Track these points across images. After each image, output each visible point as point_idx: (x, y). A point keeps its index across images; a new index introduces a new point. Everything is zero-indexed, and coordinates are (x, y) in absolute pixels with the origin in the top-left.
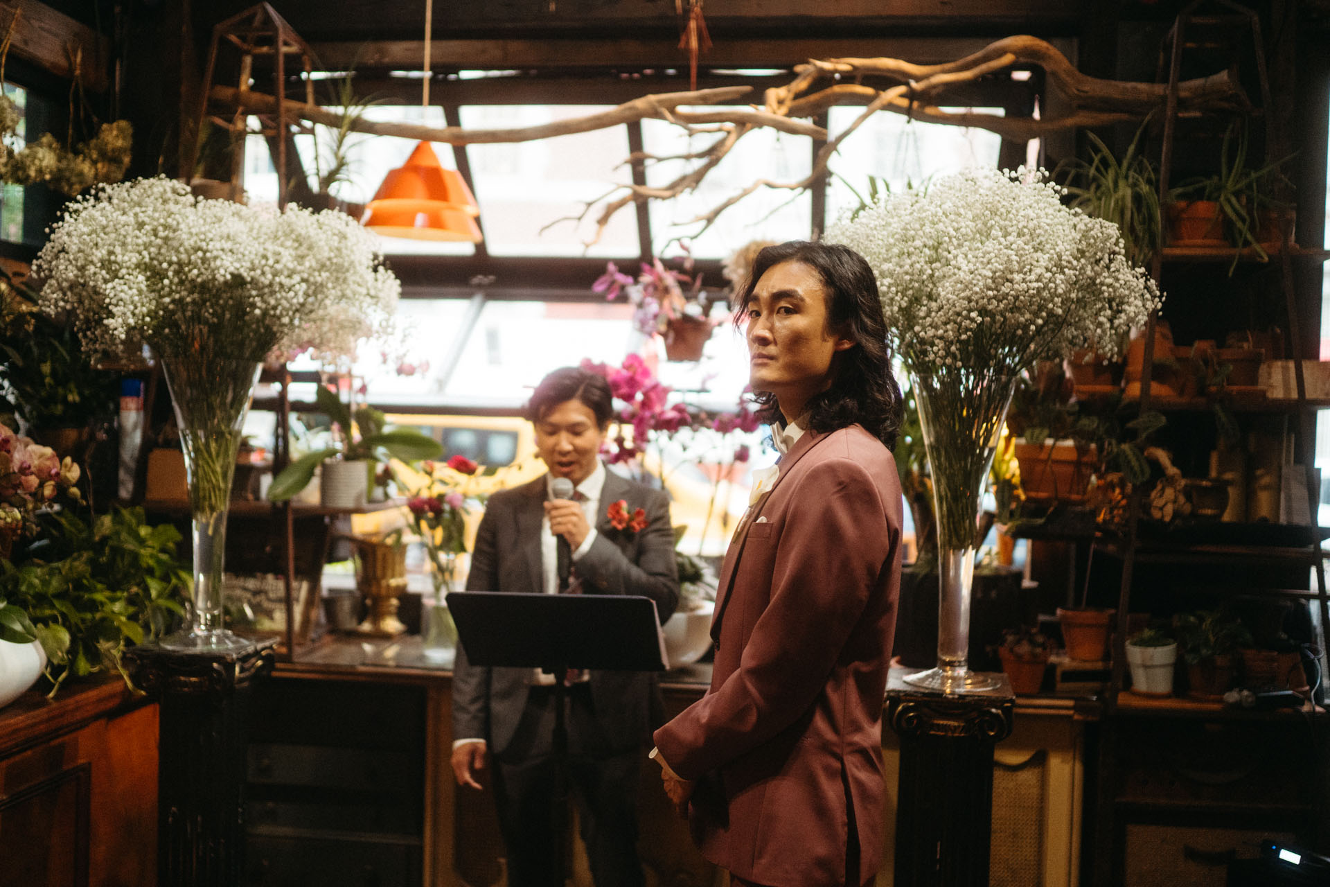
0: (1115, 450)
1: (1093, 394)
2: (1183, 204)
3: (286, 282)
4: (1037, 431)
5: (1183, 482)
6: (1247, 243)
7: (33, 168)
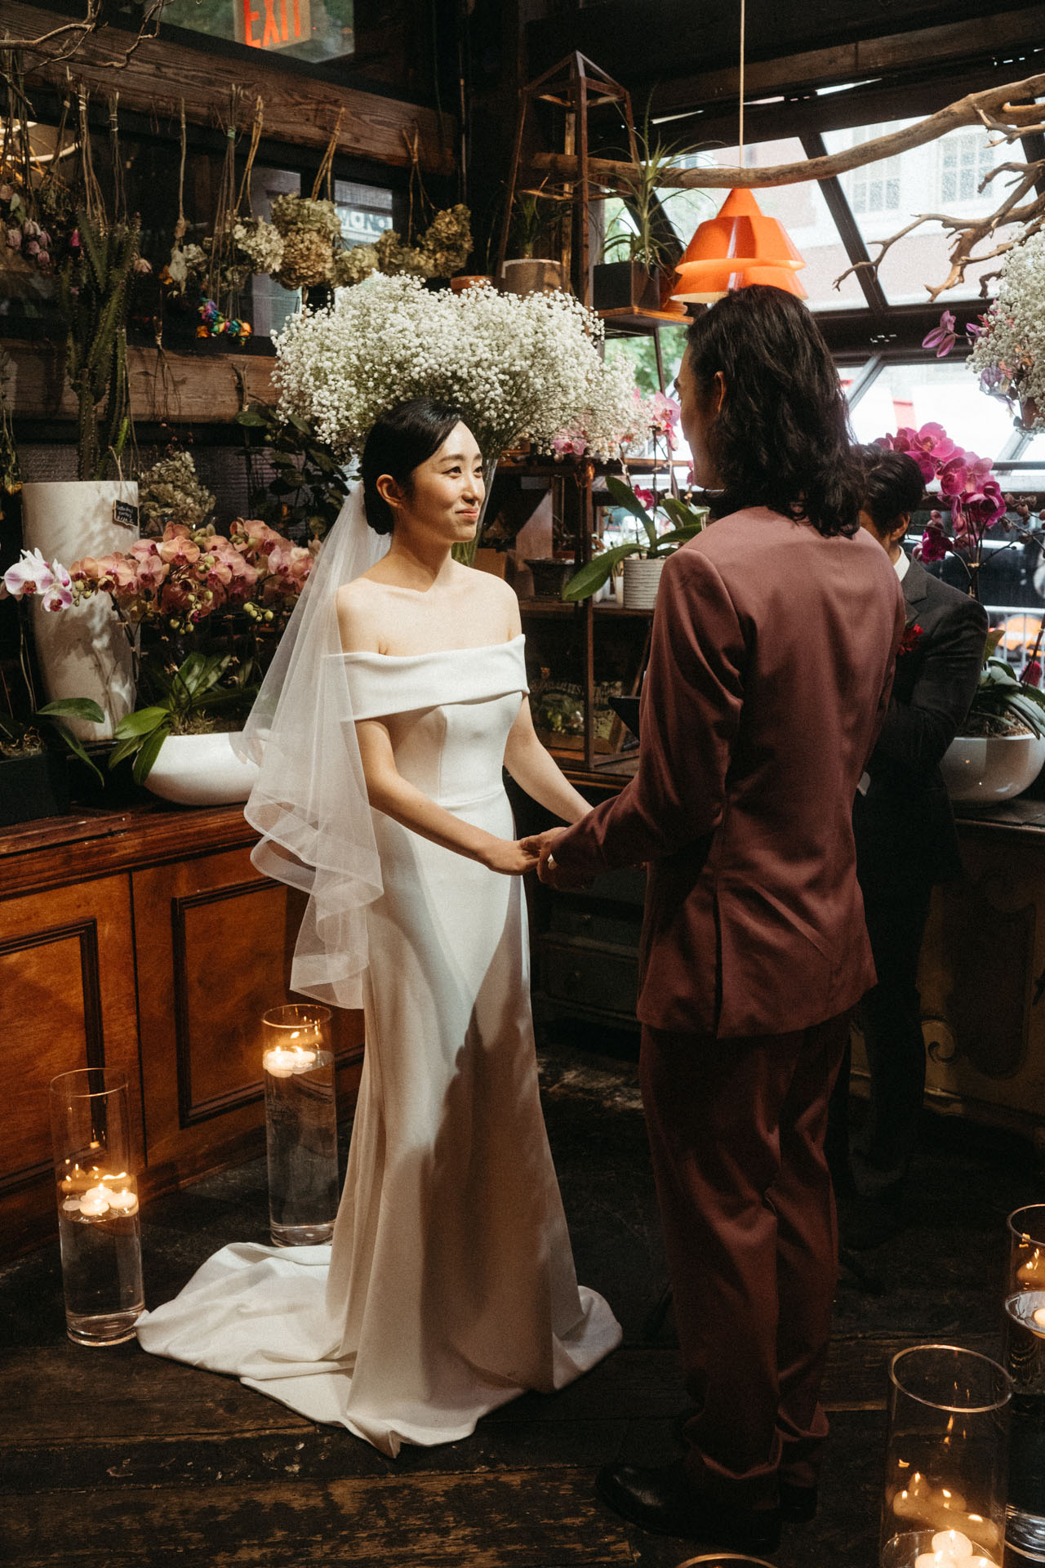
7: (354, 270)
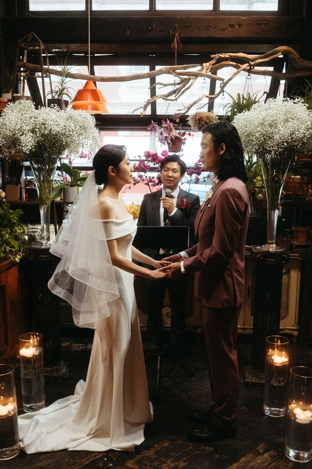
1: (305, 161)
3: (72, 133)
4: (289, 174)
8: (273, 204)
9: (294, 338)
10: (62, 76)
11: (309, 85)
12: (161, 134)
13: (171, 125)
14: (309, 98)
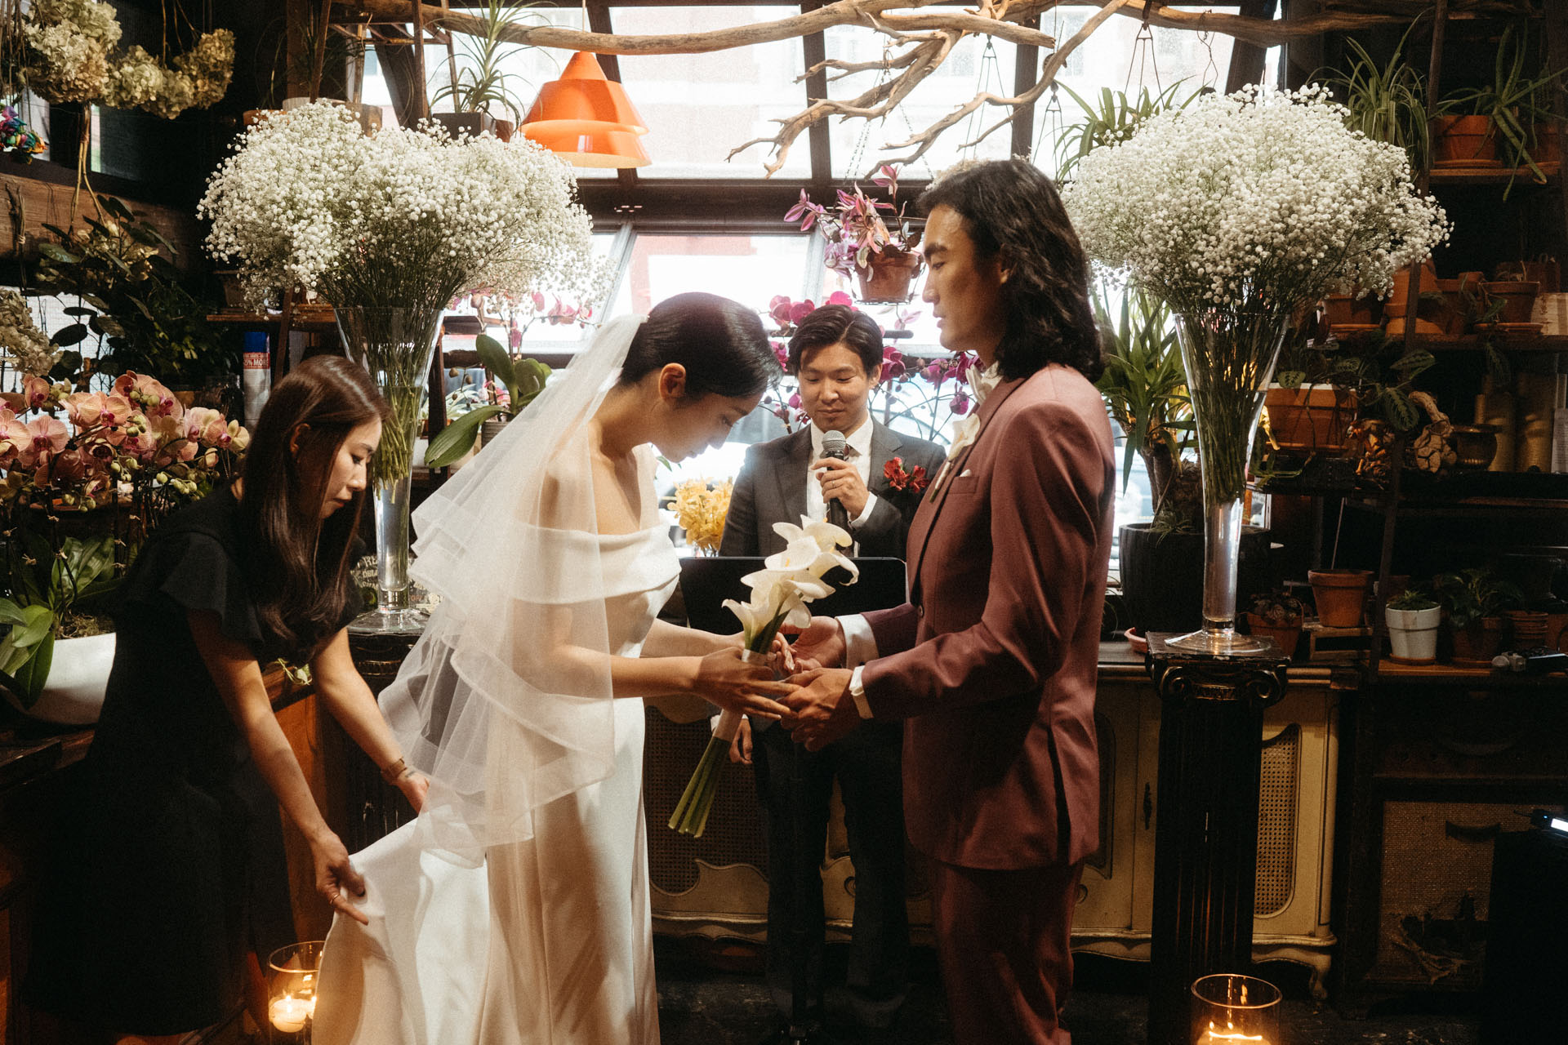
0: (1380, 394)
1: (1353, 333)
2: (1451, 119)
3: (482, 219)
4: (1292, 374)
5: (1451, 429)
6: (1523, 162)
7: (139, 89)
8: (1223, 480)
9: (1315, 979)
10: (485, 36)
11: (1361, 60)
12: (837, 238)
13: (871, 206)
14: (1363, 106)
